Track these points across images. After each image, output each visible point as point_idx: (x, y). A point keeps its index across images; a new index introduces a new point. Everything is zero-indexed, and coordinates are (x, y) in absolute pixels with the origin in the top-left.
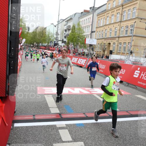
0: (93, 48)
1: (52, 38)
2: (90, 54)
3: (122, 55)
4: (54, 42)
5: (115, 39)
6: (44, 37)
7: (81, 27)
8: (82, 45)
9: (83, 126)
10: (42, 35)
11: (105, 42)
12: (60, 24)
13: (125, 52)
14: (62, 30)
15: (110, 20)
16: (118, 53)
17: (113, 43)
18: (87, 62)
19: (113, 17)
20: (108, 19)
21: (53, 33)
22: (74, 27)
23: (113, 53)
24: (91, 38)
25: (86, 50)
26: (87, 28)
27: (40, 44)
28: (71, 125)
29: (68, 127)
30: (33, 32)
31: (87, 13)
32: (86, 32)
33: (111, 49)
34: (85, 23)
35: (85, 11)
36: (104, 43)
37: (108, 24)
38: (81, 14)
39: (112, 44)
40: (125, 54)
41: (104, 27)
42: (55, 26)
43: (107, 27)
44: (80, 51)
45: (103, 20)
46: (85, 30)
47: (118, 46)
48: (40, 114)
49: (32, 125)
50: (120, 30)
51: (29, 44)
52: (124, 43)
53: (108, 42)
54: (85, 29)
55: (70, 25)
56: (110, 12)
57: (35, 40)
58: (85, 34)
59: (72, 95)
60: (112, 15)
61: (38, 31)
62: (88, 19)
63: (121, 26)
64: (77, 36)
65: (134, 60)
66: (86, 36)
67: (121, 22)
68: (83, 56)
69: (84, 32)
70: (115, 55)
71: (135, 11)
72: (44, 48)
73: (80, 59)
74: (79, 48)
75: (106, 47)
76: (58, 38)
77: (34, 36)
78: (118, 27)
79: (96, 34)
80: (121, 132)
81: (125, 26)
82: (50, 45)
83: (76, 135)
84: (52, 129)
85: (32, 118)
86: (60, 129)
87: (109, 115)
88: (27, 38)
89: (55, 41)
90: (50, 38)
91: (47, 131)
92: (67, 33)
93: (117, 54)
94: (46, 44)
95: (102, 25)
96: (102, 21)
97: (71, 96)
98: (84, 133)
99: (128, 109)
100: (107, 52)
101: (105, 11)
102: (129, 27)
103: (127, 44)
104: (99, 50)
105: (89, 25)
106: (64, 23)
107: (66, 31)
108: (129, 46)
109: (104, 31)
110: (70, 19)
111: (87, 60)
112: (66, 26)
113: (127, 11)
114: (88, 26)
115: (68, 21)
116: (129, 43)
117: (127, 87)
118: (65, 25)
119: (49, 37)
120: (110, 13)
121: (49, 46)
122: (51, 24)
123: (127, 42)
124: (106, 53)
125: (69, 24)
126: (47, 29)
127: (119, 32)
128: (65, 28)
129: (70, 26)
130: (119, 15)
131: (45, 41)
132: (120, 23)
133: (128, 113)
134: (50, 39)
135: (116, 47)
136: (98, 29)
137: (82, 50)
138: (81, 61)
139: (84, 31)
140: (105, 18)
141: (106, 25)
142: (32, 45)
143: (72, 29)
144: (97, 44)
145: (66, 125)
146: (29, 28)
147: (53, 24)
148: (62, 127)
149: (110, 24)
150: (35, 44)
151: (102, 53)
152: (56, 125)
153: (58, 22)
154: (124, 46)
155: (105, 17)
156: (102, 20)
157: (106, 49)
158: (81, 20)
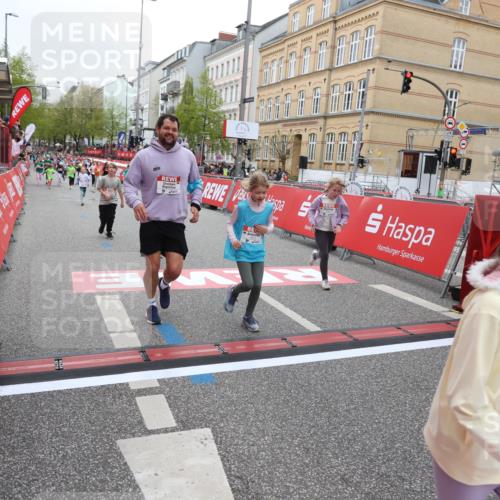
0: (249, 151)
1: (123, 122)
2: (239, 168)
3: (336, 170)
4: (128, 134)
5: (316, 123)
6: (97, 118)
7: (211, 86)
8: (218, 142)
9: (212, 382)
10: (89, 112)
11: (285, 131)
12: (146, 78)
13: (343, 162)
14: (153, 97)
15: (298, 64)
16: (324, 166)
17: (310, 135)
18: (230, 193)
19: (307, 56)
20: (293, 60)
21: (124, 105)
22: (189, 85)
23: (308, 165)
24: (241, 119)
25: (230, 157)
26: (229, 90)
27: (86, 140)
28: (175, 380)
29: (165, 386)
30: (62, 102)
31: (228, 43)
32: (228, 100)
33: (304, 152)
34: (225, 75)
35: (224, 37)
36: (284, 136)
37: (292, 76)
38: (210, 45)
39: (305, 138)
40: (344, 168)
41: (283, 86)
42: (132, 84)
43: (291, 85)
44: (211, 158)
45: (278, 65)
46: (223, 97)
47: (323, 143)
48: (78, 354)
49: (51, 389)
50: (328, 95)
51: (49, 140)
52: (341, 134)
53: (295, 133)
54: (223, 93)
55: (178, 80)
56: (299, 40)
57: (67, 127)
58: (223, 108)
59: (183, 290)
60: (305, 50)
61: (75, 99)
62: (234, 60)
63: (332, 84)
64: (200, 113)
65: (370, 184)
66: (227, 115)
67: (330, 70)
68: (218, 176)
69: (221, 103)
70: (315, 169)
71: (373, 36)
72: (99, 152)
73: (209, 184)
74: (208, 152)
75: (289, 146)
76: (140, 122)
77: (65, 115)
78: (324, 86)
79: (258, 108)
80: (324, 391)
81: (342, 83)
82: (116, 143)
83: (188, 409)
84: (114, 397)
85: (51, 366)
86: (141, 395)
87: (290, 346)
88: (41, 121)
89: (131, 131)
90: (117, 120)
91: (98, 404)
92: (170, 104)
93: (321, 168)
94: (104, 142)
95: (274, 81)
96: (275, 68)
97: (180, 294)
98: (214, 402)
99: (346, 326)
100: (293, 162)
101: (282, 38)
102: (357, 86)
103: (351, 137)
104: (269, 157)
105: (236, 81)
106: (160, 73)
107: (165, 98)
108: (356, 142)
109: (282, 98)
110: (178, 60)
111: (232, 187)
112: (165, 84)
113: (349, 38)
114: (234, 85)
115: (170, 66)
116: (354, 133)
117: (346, 263)
118: (162, 81)
119: (112, 117)
120: (300, 42)
121: (114, 146)
122: (118, 77)
123: (350, 132)
124: (289, 164)
125: (174, 78)
126: (106, 94)
127: (327, 101)
128: (163, 88)
129: (176, 84)
130: (324, 51)
131: (99, 130)
132: (328, 72)
133: (345, 337)
134: (115, 125)
135: (319, 146)
136: (265, 93)
137: (217, 158)
138: (211, 191)
139: (221, 99)
140: (284, 59)
141: (287, 81)
142: (58, 145)
143: (185, 92)
144: (262, 139)
145: (159, 380)
146: (44, 89)
147: (123, 76)
148: (145, 389)
149: (299, 77)
150: (67, 141)
151: (277, 165)
152: (127, 384)
153: (140, 69)
154: (342, 143)
155: (284, 54)
156: (276, 63)
157: (288, 152)
158: (212, 64)
